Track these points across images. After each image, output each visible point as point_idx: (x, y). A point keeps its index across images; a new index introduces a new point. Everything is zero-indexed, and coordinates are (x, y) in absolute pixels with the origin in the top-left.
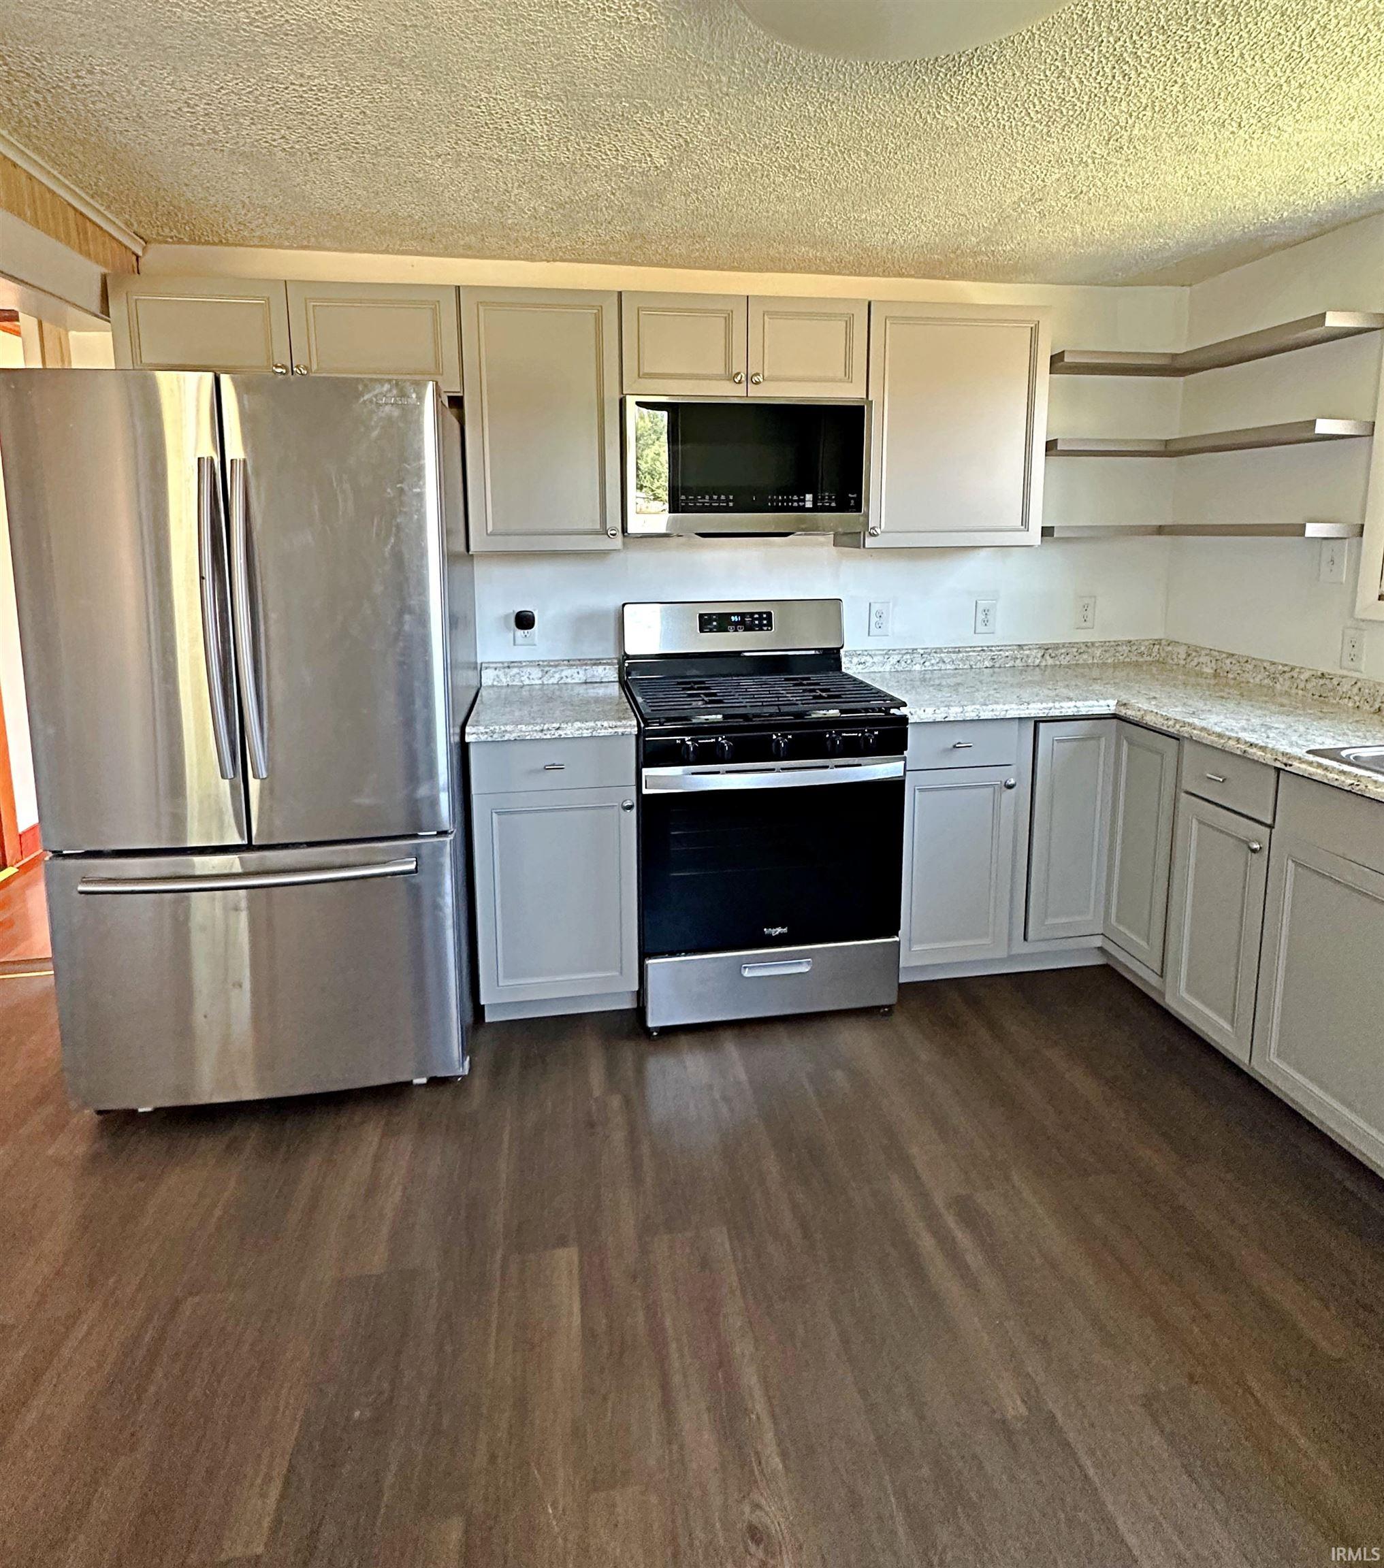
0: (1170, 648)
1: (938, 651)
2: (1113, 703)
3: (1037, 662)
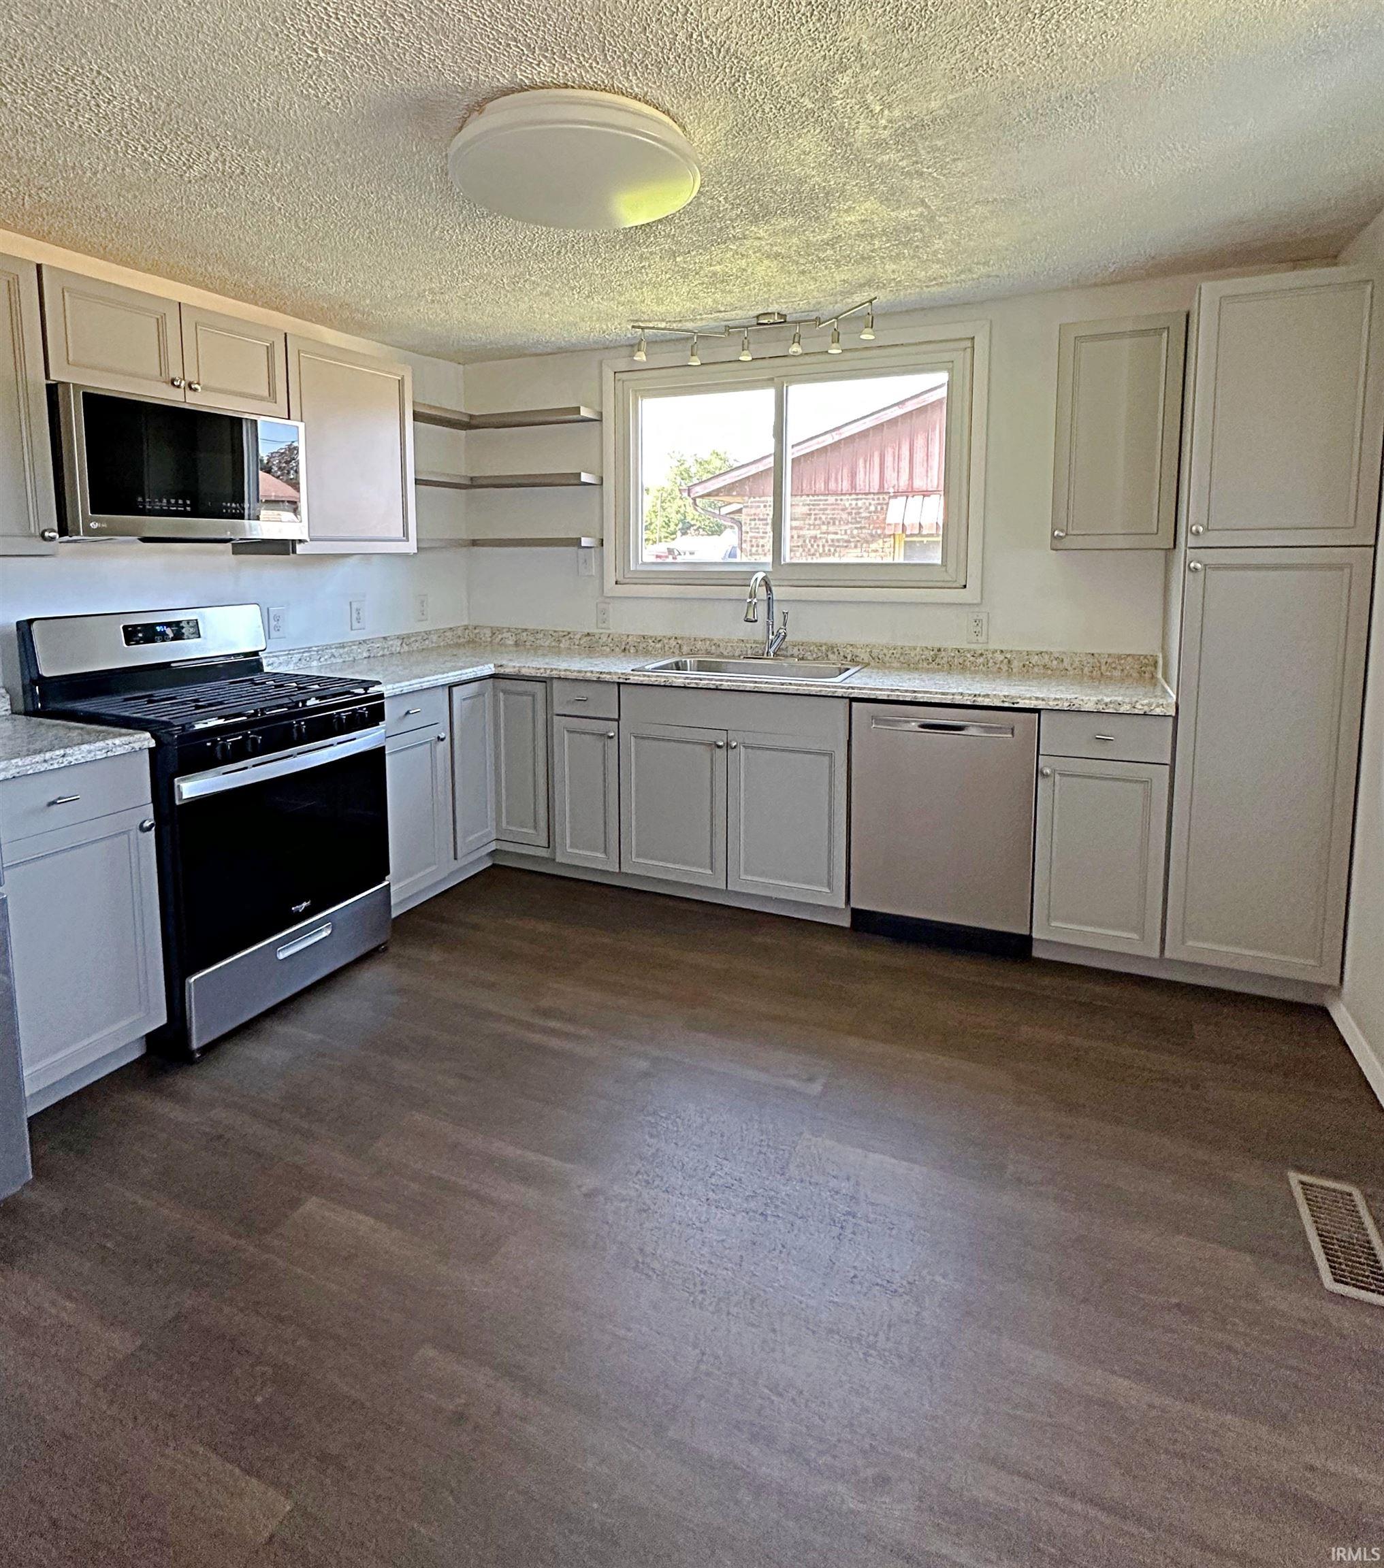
0: (477, 631)
1: (329, 647)
2: (492, 666)
3: (398, 649)
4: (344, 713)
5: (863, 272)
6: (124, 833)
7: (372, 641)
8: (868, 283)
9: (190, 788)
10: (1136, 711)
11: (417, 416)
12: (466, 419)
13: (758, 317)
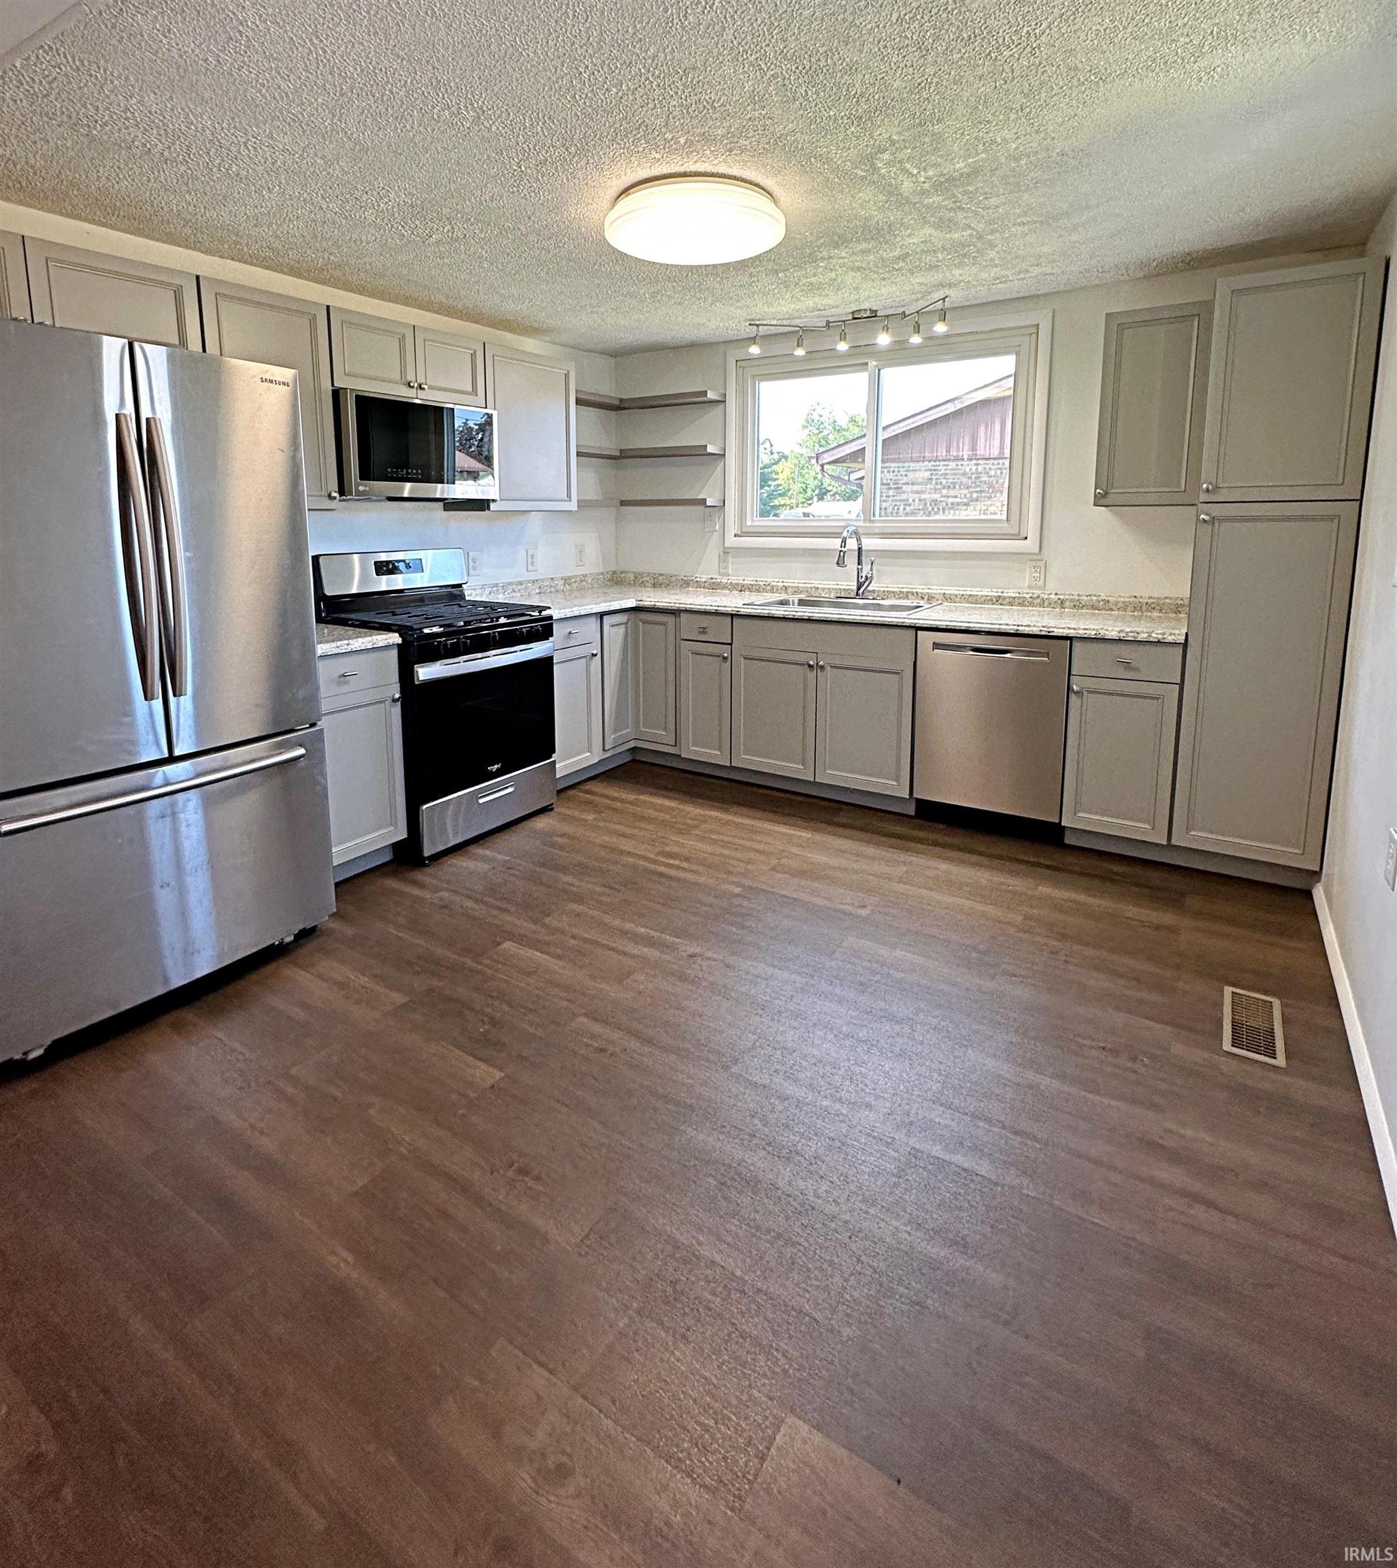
0: (623, 574)
1: (510, 584)
2: (633, 600)
3: (562, 587)
4: (525, 628)
5: (934, 277)
6: (381, 702)
7: (543, 580)
8: (941, 285)
9: (425, 672)
10: (1152, 640)
11: (579, 402)
12: (617, 403)
13: (853, 313)
